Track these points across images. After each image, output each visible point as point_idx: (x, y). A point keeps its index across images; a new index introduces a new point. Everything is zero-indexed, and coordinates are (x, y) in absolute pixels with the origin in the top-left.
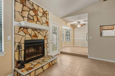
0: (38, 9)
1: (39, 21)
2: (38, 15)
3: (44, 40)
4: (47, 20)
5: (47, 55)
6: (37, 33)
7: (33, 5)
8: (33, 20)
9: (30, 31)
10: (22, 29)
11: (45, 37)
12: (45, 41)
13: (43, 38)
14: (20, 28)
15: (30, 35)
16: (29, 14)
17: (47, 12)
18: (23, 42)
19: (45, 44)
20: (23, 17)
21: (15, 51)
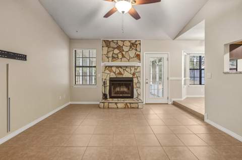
0: (123, 45)
1: (125, 57)
2: (123, 51)
3: (132, 78)
4: (137, 53)
5: (137, 97)
6: (121, 70)
7: (117, 43)
8: (118, 57)
9: (114, 69)
10: (107, 68)
11: (134, 74)
12: (134, 79)
13: (131, 76)
14: (106, 67)
15: (115, 73)
16: (113, 53)
17: (137, 43)
18: (108, 79)
19: (134, 84)
20: (108, 58)
21: (103, 85)
